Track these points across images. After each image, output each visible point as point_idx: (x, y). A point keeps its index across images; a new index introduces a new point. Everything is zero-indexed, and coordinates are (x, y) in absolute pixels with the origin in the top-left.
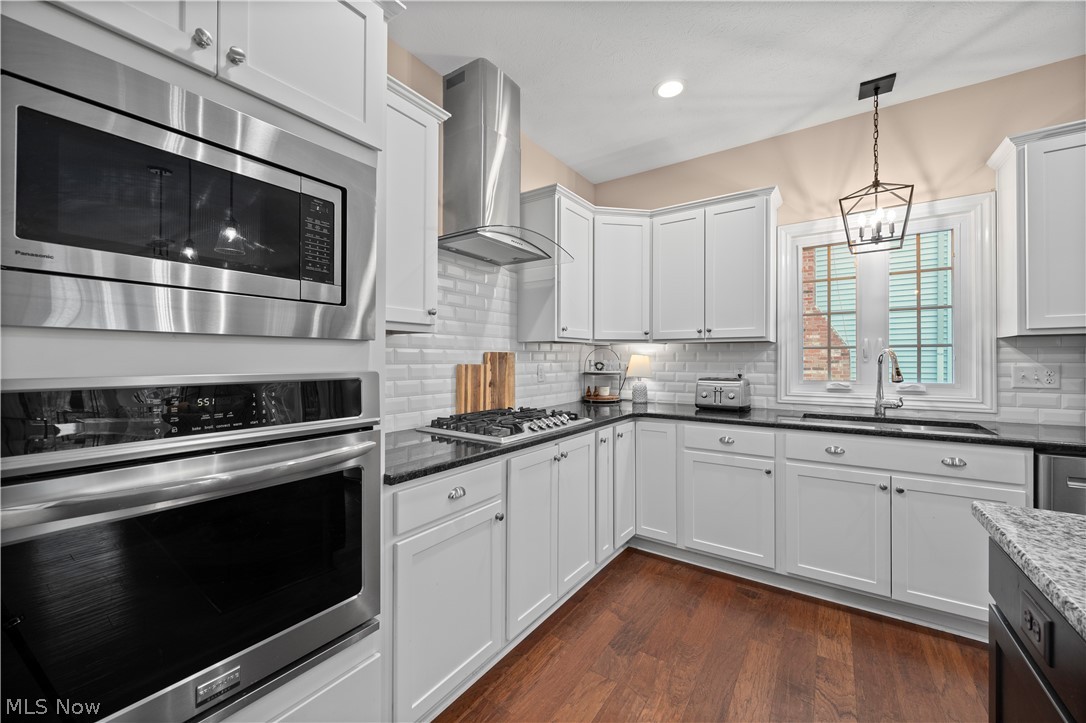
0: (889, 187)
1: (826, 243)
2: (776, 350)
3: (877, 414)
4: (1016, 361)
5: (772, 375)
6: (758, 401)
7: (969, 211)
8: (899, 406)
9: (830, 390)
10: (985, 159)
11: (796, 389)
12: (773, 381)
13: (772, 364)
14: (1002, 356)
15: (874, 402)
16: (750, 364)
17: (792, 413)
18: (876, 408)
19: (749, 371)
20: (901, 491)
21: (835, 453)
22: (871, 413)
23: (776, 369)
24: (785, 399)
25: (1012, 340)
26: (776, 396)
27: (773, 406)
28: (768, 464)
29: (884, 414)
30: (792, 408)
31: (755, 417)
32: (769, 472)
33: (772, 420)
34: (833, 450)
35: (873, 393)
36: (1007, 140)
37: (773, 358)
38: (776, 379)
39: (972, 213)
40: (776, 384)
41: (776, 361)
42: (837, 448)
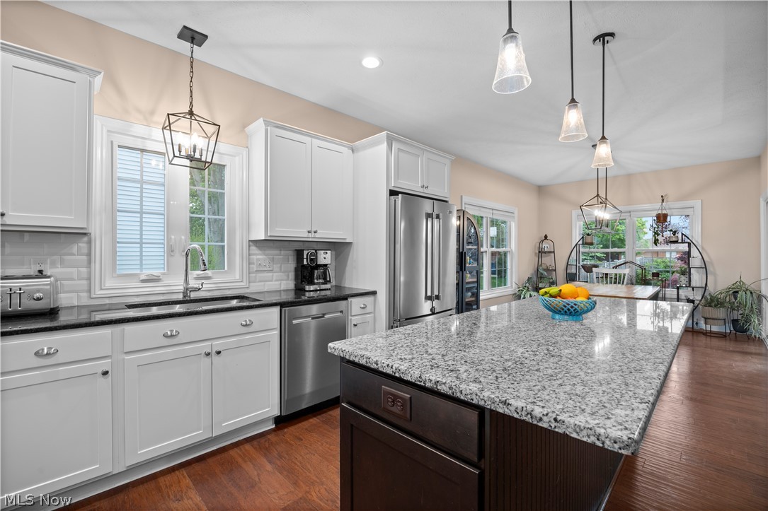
0: (197, 118)
1: (141, 148)
2: (89, 242)
3: (184, 297)
4: (258, 255)
5: (84, 270)
6: (65, 300)
7: (235, 156)
8: (200, 289)
9: (143, 281)
10: (245, 126)
11: (109, 283)
12: (85, 276)
13: (85, 258)
14: (251, 252)
15: (182, 287)
16: (55, 257)
17: (107, 307)
18: (184, 293)
19: (53, 264)
20: (219, 353)
21: (172, 336)
22: (180, 297)
23: (89, 262)
24: (99, 293)
25: (256, 242)
26: (89, 291)
27: (85, 301)
28: (105, 365)
29: (190, 296)
30: (107, 301)
31: (63, 318)
32: (106, 373)
33: (84, 318)
34: (169, 333)
35: (182, 282)
36: (262, 120)
37: (85, 251)
38: (90, 273)
39: (237, 158)
40: (89, 279)
41: (89, 255)
42: (172, 331)
